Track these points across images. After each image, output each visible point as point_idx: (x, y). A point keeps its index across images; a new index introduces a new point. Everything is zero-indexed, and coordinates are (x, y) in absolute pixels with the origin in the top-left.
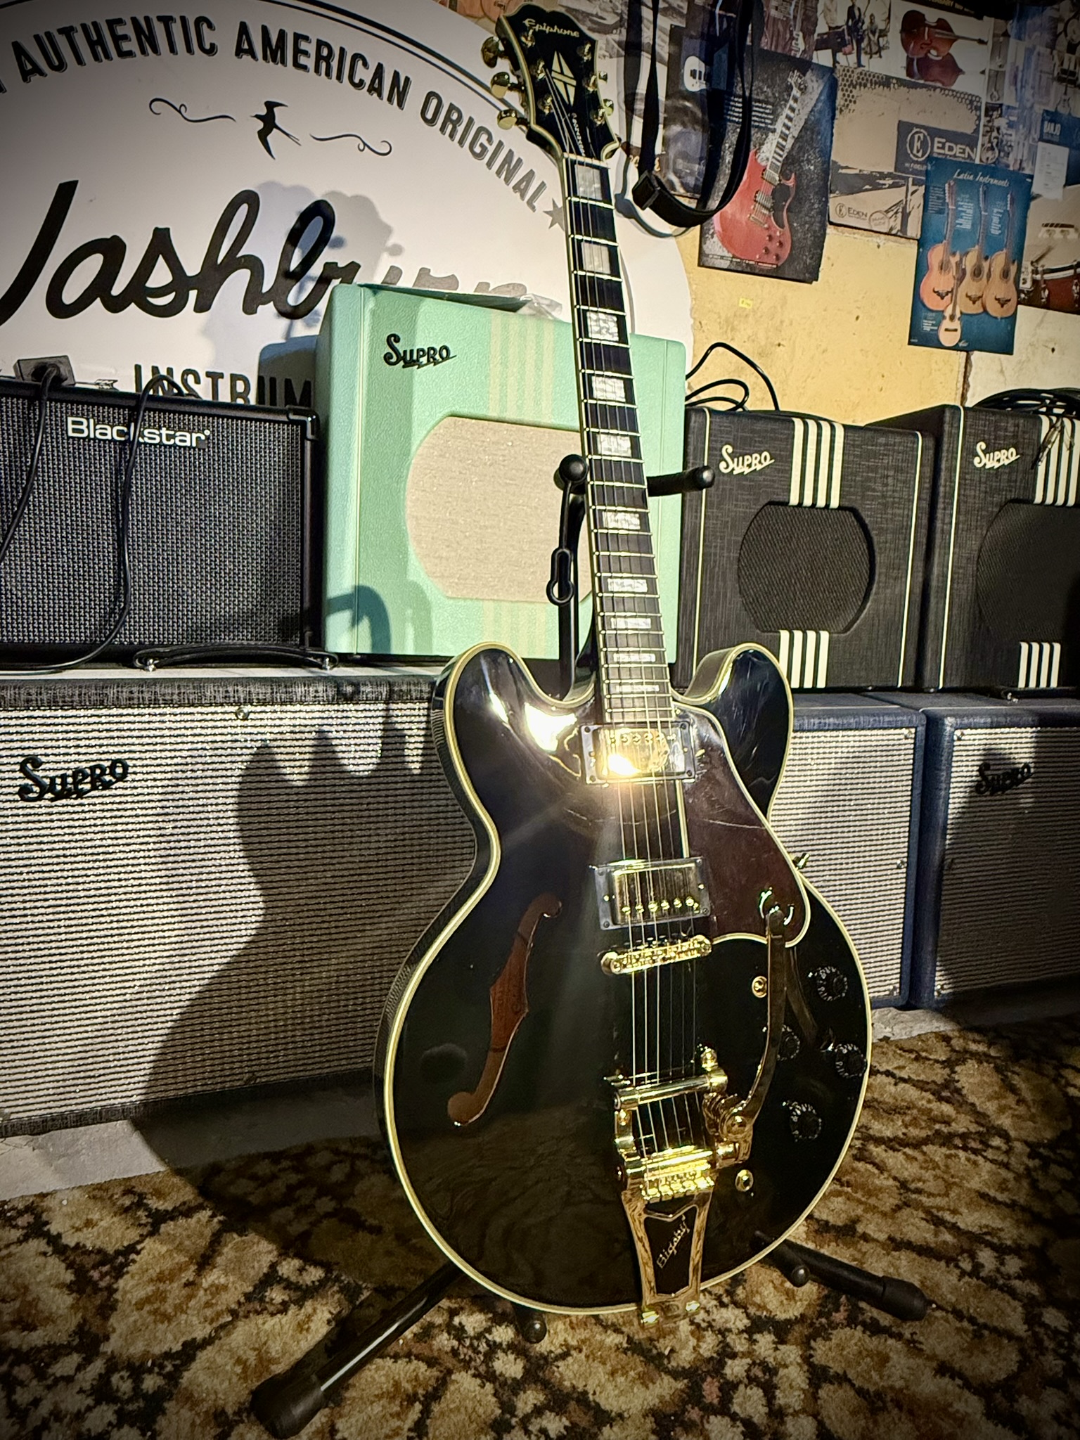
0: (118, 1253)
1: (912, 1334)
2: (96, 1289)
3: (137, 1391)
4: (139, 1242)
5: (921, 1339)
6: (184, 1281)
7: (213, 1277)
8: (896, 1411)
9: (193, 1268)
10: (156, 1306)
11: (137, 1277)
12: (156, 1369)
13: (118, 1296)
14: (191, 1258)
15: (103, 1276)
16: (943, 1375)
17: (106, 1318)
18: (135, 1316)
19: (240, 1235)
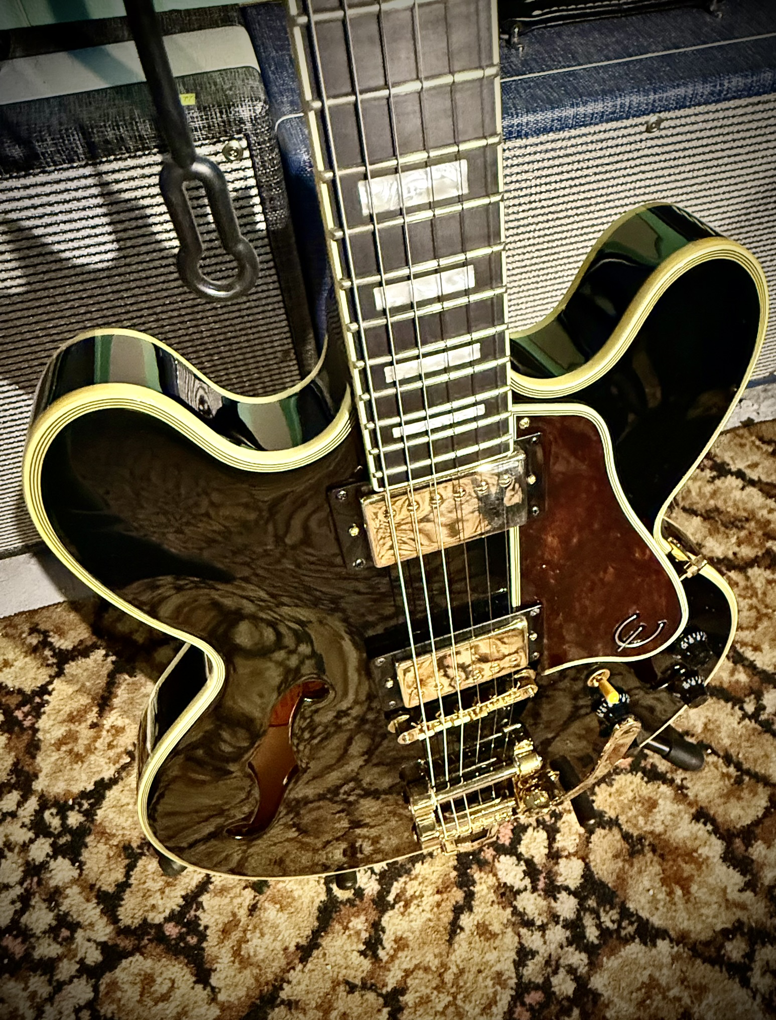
0: (35, 693)
1: (682, 780)
2: (23, 730)
3: (64, 826)
4: (50, 683)
5: (689, 785)
6: (89, 722)
7: (112, 719)
8: (650, 855)
9: (96, 709)
10: (69, 746)
11: (53, 717)
12: (77, 807)
13: (40, 735)
14: (93, 699)
15: (26, 715)
16: (698, 821)
17: (34, 757)
18: (55, 756)
19: (131, 676)
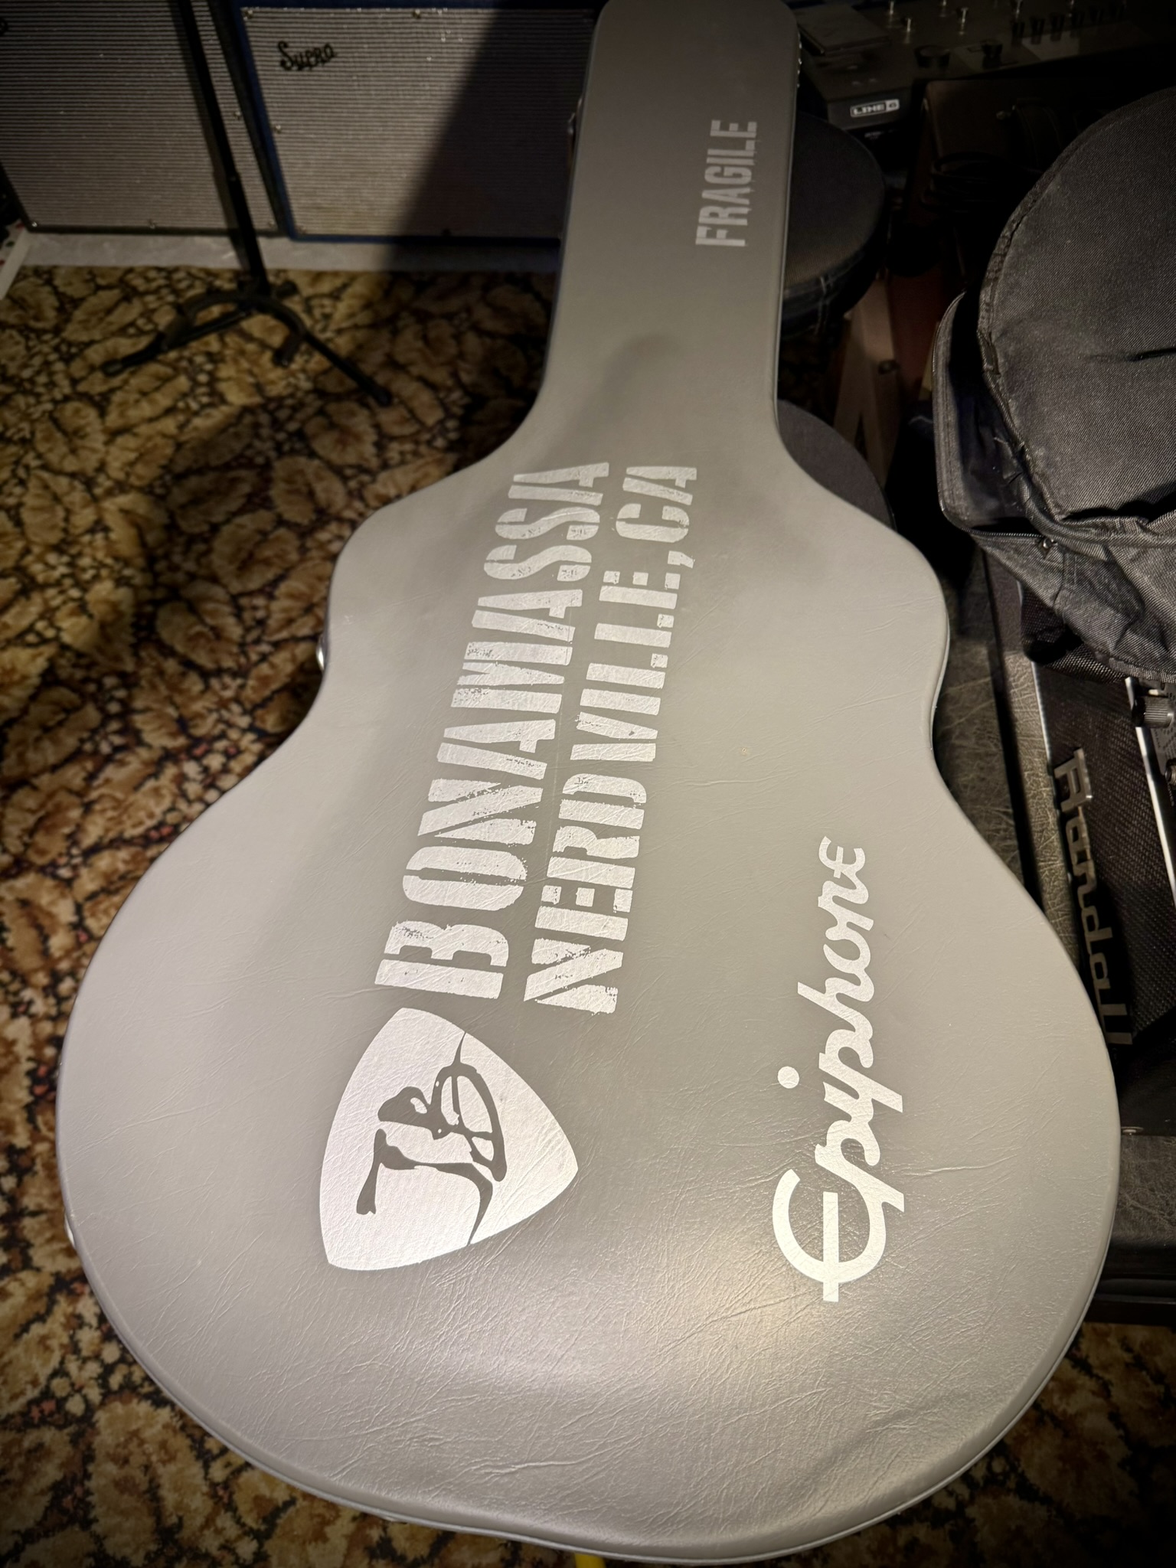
0: (78, 299)
1: (378, 411)
2: (66, 312)
3: (68, 352)
4: (88, 296)
5: (381, 414)
6: (99, 317)
7: (110, 318)
9: (104, 312)
10: (84, 324)
11: (82, 311)
12: (77, 346)
13: (73, 316)
